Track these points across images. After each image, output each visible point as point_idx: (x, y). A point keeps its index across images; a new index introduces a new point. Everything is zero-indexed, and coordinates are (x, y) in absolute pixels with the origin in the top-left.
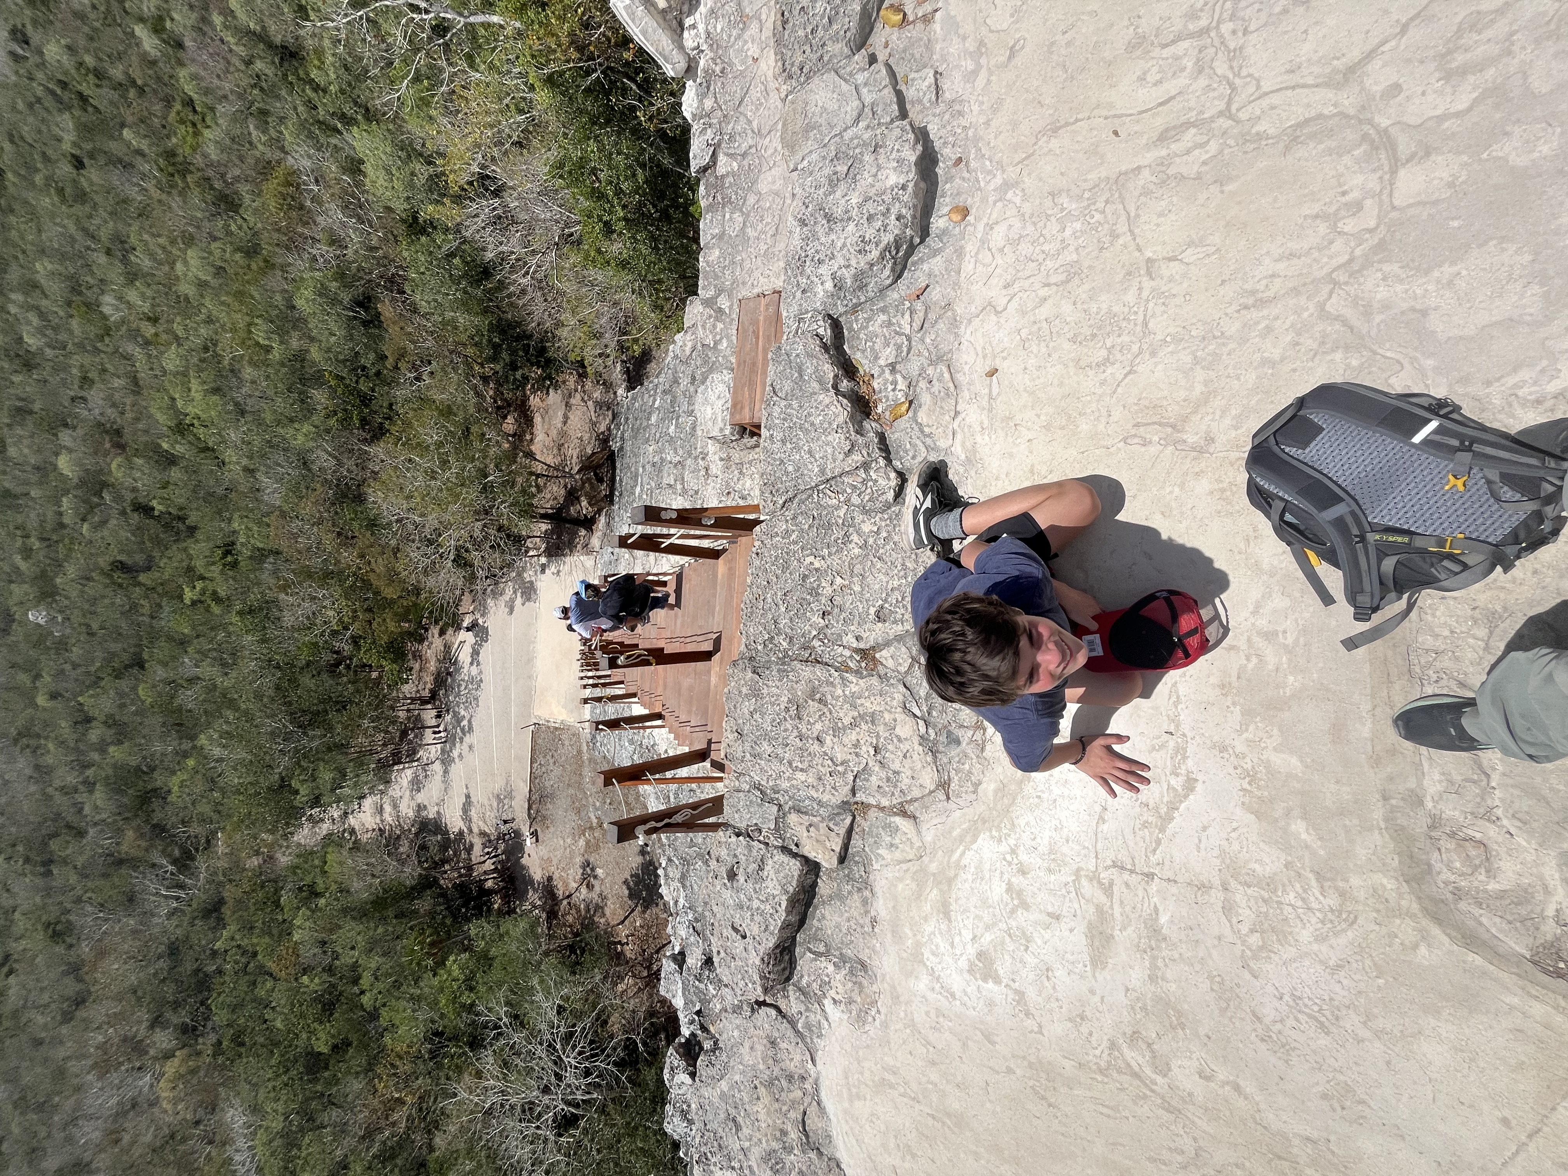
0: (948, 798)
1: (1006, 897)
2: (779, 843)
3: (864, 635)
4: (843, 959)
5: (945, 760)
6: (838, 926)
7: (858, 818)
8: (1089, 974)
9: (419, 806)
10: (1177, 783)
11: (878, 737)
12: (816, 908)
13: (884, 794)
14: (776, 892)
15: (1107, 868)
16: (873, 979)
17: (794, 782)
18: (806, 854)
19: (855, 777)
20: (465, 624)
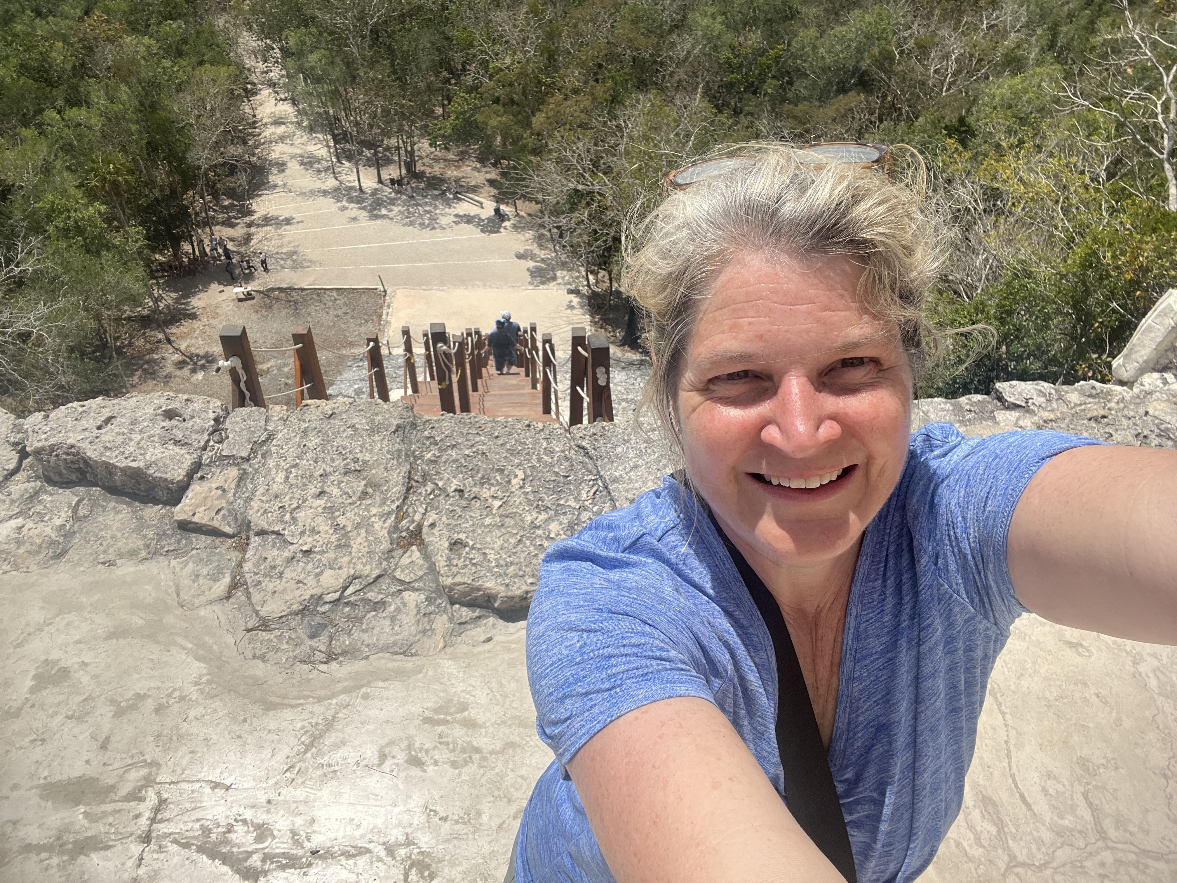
0: (249, 631)
1: (130, 694)
2: (205, 460)
3: (436, 531)
4: (69, 535)
5: (293, 624)
6: (107, 527)
7: (230, 541)
8: (36, 782)
9: (284, 164)
10: (255, 861)
11: (322, 552)
12: (128, 505)
13: (257, 565)
14: (148, 457)
15: (159, 794)
16: (44, 565)
17: (274, 471)
18: (191, 487)
19: (277, 533)
20: (503, 207)
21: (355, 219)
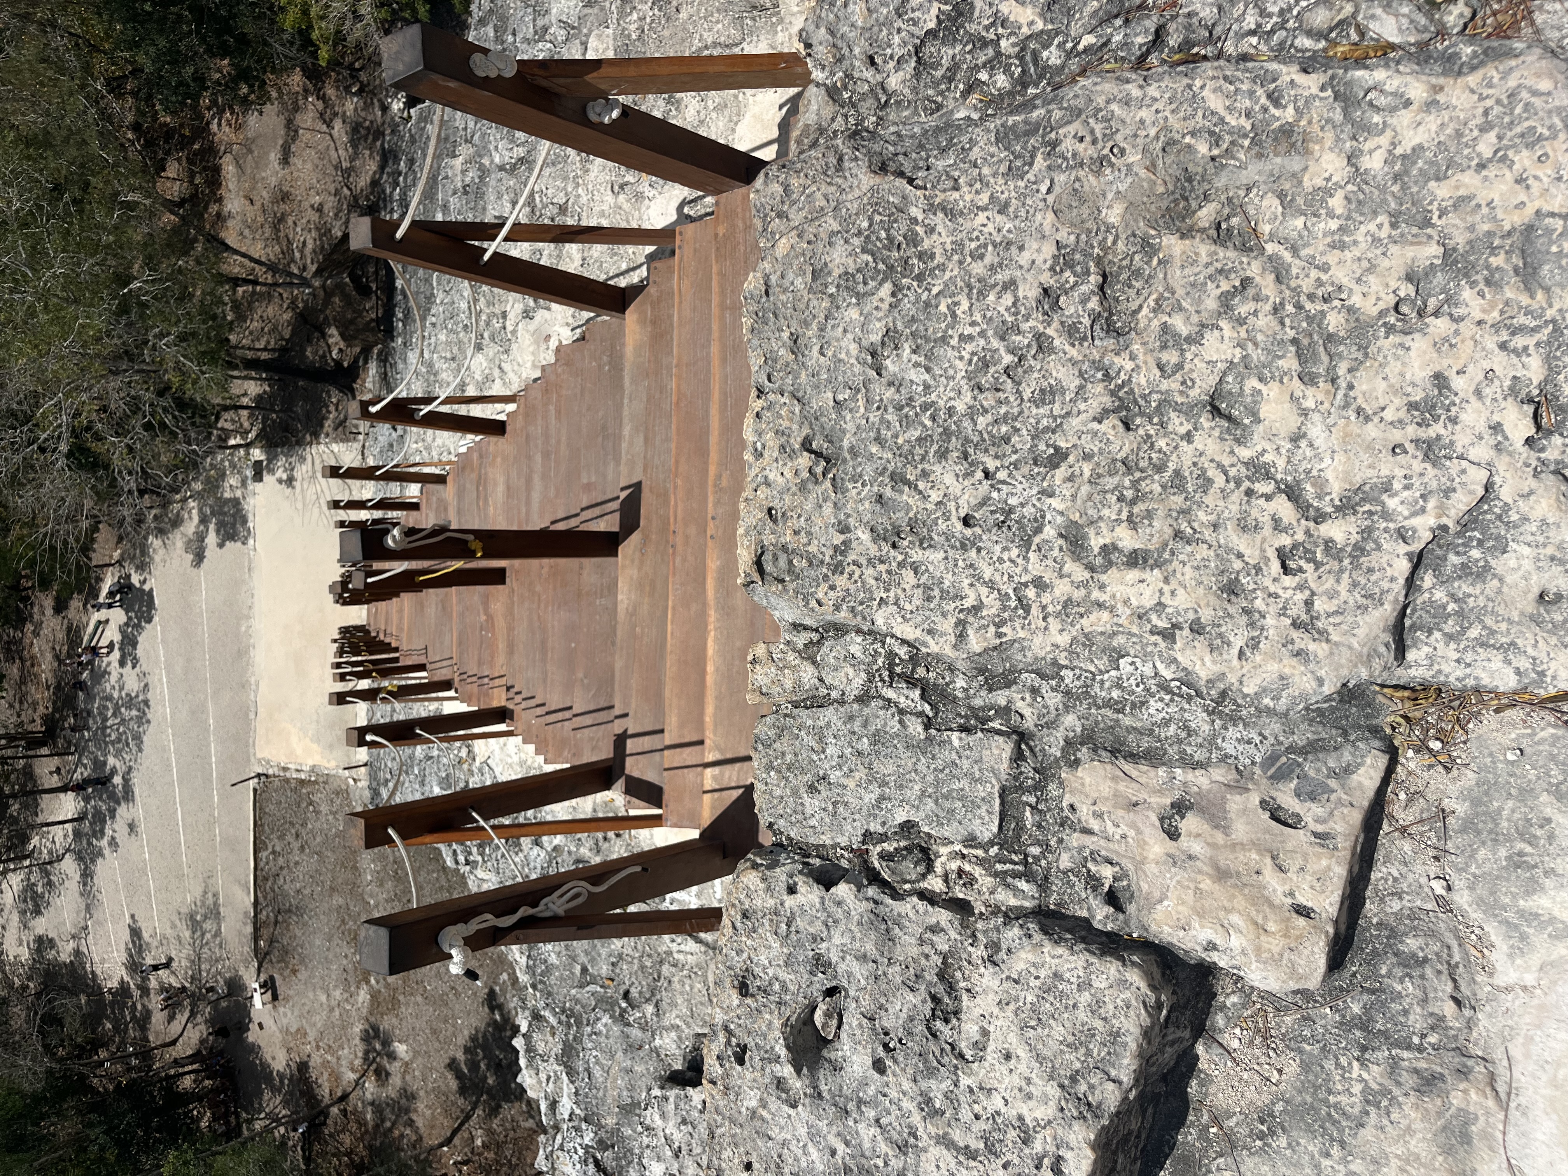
14: (1037, 1112)
17: (1097, 622)
18: (1162, 933)
20: (105, 588)
21: (132, 827)
